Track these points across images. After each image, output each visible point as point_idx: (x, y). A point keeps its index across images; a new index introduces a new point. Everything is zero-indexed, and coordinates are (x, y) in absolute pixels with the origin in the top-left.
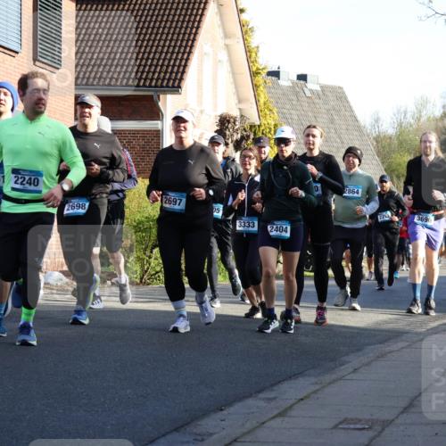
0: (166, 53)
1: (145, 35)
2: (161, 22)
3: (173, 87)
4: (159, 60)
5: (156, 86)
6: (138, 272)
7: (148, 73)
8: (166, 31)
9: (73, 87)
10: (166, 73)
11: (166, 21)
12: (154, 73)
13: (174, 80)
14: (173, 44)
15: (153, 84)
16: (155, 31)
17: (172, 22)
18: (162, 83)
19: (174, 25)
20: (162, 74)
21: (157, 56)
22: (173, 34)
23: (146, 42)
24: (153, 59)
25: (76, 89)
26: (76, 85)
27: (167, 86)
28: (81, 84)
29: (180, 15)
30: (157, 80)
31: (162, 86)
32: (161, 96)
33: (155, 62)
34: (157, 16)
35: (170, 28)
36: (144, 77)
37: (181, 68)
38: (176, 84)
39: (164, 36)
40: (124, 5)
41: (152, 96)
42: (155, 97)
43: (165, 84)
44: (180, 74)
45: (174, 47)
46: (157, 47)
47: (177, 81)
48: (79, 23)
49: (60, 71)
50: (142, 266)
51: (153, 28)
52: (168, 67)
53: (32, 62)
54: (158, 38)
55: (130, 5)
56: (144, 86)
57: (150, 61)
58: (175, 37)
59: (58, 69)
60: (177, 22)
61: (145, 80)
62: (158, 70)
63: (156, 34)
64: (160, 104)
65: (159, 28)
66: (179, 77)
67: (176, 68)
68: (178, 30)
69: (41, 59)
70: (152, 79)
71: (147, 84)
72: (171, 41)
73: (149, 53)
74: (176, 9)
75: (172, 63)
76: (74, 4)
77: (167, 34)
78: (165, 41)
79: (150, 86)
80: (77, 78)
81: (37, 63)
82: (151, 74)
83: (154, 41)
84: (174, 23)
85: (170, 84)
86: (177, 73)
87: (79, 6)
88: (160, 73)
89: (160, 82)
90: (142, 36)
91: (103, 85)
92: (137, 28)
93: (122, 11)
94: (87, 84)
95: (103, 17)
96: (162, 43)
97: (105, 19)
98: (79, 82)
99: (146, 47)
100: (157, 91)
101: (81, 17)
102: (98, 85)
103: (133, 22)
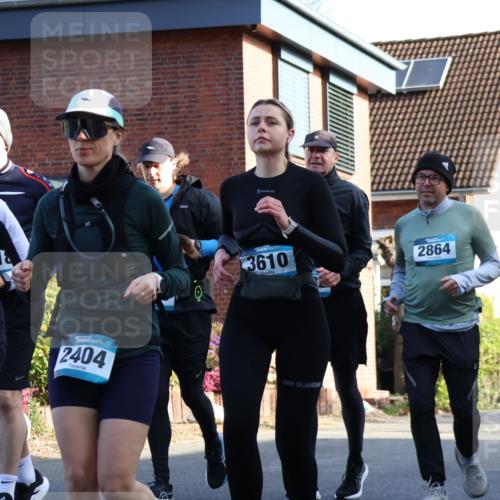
0: (472, 149)
1: (447, 130)
2: (464, 115)
3: (481, 186)
4: (463, 157)
5: (461, 187)
8: (470, 124)
9: (369, 192)
10: (472, 171)
11: (470, 114)
12: (459, 172)
14: (478, 138)
15: (458, 184)
16: (458, 125)
17: (477, 114)
18: (468, 183)
20: (468, 173)
21: (461, 153)
22: (478, 128)
23: (448, 138)
24: (457, 156)
25: (372, 195)
26: (372, 190)
27: (474, 186)
28: (377, 190)
29: (485, 106)
30: (463, 179)
31: (468, 186)
32: (467, 197)
33: (459, 159)
34: (460, 109)
37: (490, 165)
39: (468, 131)
40: (422, 99)
42: (461, 199)
43: (471, 184)
44: (488, 172)
48: (372, 122)
49: (354, 176)
51: (456, 122)
52: (474, 163)
54: (461, 133)
55: (428, 98)
58: (481, 130)
59: (351, 174)
60: (483, 114)
62: (463, 168)
63: (460, 129)
65: (462, 122)
66: (487, 174)
70: (456, 179)
72: (476, 135)
73: (452, 150)
74: (481, 100)
76: (367, 102)
77: (472, 128)
78: (470, 135)
80: (373, 184)
83: (457, 136)
84: (479, 115)
87: (372, 104)
88: (465, 172)
89: (465, 181)
90: (443, 132)
91: (403, 189)
92: (437, 124)
93: (420, 106)
94: (384, 189)
95: (399, 114)
96: (466, 138)
97: (401, 117)
98: (375, 187)
99: (448, 144)
100: (462, 192)
101: (375, 116)
102: (396, 189)
103: (433, 118)
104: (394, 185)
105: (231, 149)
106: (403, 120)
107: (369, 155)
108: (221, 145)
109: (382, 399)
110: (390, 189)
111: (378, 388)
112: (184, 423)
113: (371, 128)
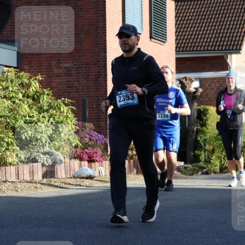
0: (232, 29)
1: (218, 18)
2: (227, 10)
3: (236, 49)
4: (227, 33)
5: (225, 50)
6: (219, 165)
7: (220, 41)
8: (231, 15)
9: (174, 52)
10: (231, 41)
11: (231, 9)
12: (224, 41)
13: (237, 46)
14: (235, 23)
15: (224, 49)
16: (224, 16)
18: (229, 48)
19: (236, 11)
20: (229, 42)
21: (226, 31)
22: (235, 17)
23: (218, 23)
24: (223, 33)
25: (176, 54)
26: (176, 51)
27: (233, 49)
28: (179, 51)
29: (239, 5)
30: (226, 46)
31: (229, 50)
32: (229, 56)
33: (224, 35)
34: (225, 6)
35: (233, 13)
36: (218, 44)
37: (241, 38)
38: (238, 48)
39: (230, 19)
40: (204, 1)
41: (223, 56)
42: (225, 57)
43: (231, 48)
44: (240, 42)
45: (236, 25)
46: (226, 25)
47: (239, 46)
48: (177, 14)
49: (166, 43)
50: (221, 162)
51: (223, 14)
52: (232, 37)
53: (149, 39)
54: (226, 20)
56: (218, 50)
57: (221, 34)
58: (237, 19)
59: (165, 42)
60: (238, 9)
61: (219, 46)
62: (226, 39)
63: (225, 18)
64: (228, 61)
65: (226, 14)
66: (240, 43)
67: (238, 38)
68: (238, 14)
69: (154, 37)
70: (223, 46)
71: (220, 48)
72: (234, 21)
73: (221, 29)
74: (237, 1)
75: (235, 35)
76: (174, 2)
77: (232, 17)
78: (231, 21)
79: (222, 50)
80: (176, 48)
81: (152, 40)
82: (222, 43)
83: (223, 22)
84: (236, 10)
85: (234, 48)
86: (238, 41)
87: (177, 3)
88: (227, 41)
89: (228, 47)
90: (216, 19)
91: (193, 51)
92: (212, 15)
93: (203, 5)
94: (182, 51)
95: (192, 9)
96: (228, 23)
97: (193, 10)
98: (178, 49)
99: (219, 26)
100: (226, 53)
101: (178, 10)
102: (189, 51)
103: (210, 11)
104: (188, 48)
105: (98, 28)
106: (194, 12)
107: (174, 31)
108: (92, 25)
109: (180, 166)
110: (186, 51)
111: (178, 161)
112: (71, 178)
113: (176, 17)
